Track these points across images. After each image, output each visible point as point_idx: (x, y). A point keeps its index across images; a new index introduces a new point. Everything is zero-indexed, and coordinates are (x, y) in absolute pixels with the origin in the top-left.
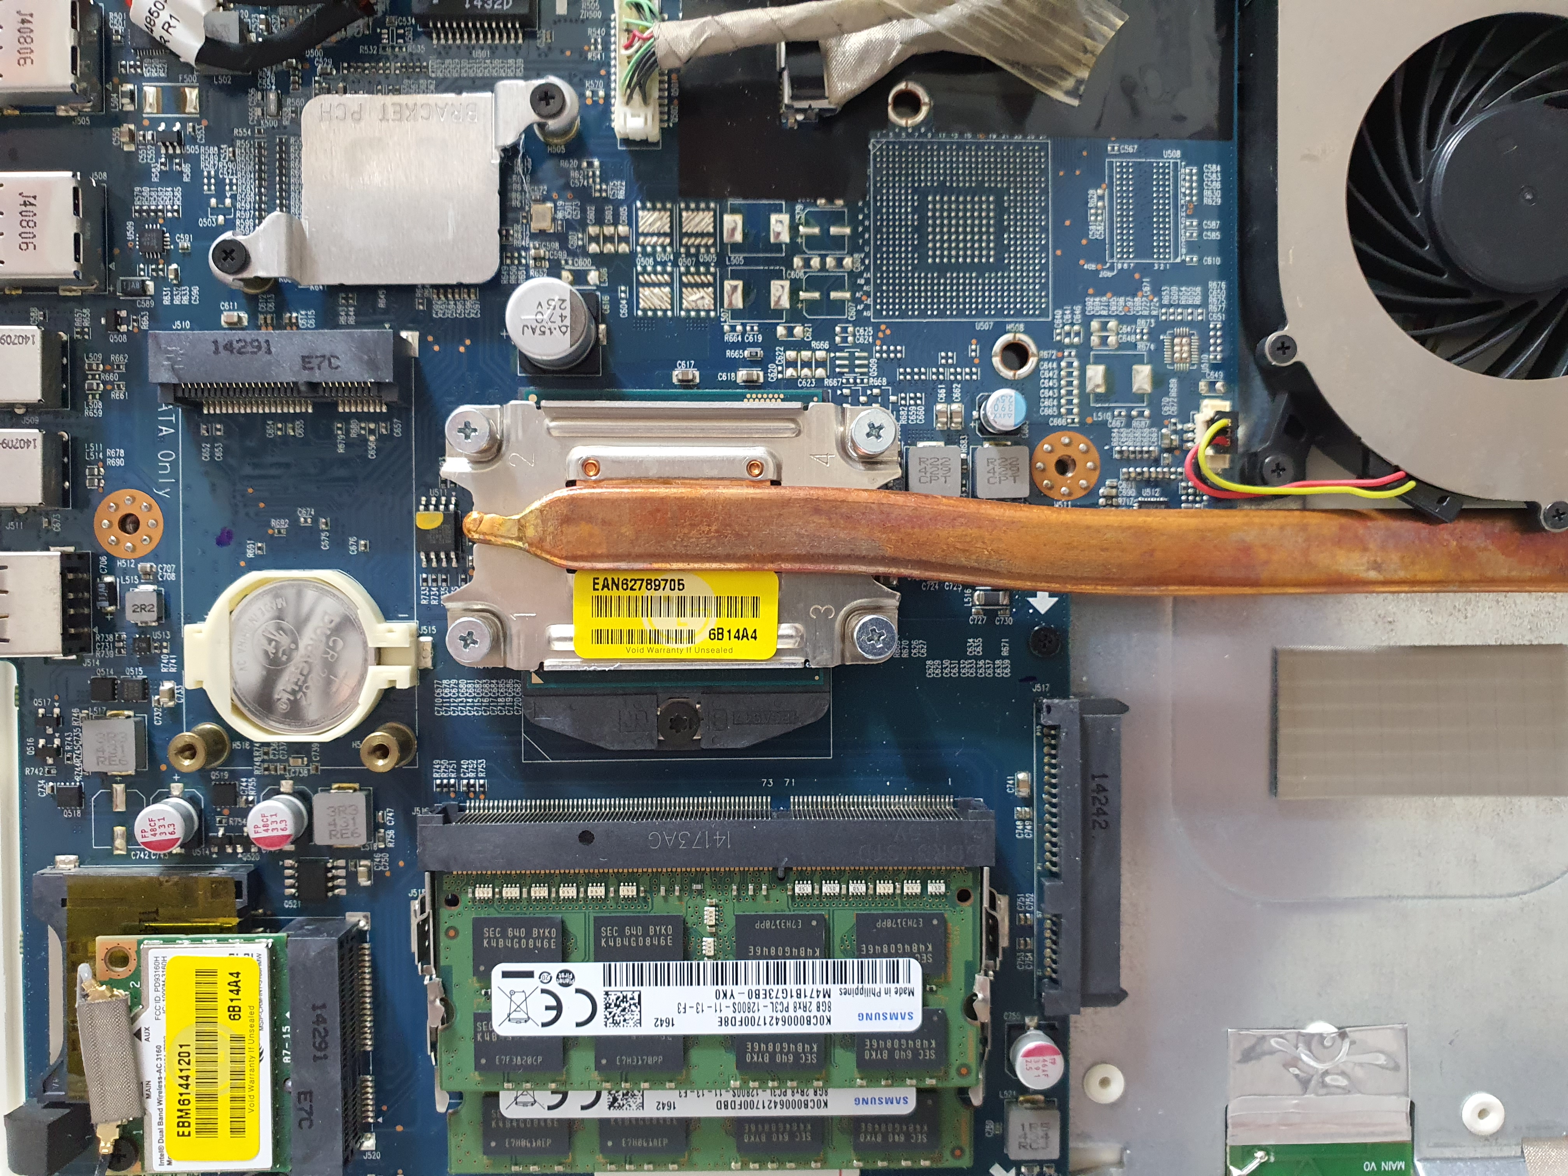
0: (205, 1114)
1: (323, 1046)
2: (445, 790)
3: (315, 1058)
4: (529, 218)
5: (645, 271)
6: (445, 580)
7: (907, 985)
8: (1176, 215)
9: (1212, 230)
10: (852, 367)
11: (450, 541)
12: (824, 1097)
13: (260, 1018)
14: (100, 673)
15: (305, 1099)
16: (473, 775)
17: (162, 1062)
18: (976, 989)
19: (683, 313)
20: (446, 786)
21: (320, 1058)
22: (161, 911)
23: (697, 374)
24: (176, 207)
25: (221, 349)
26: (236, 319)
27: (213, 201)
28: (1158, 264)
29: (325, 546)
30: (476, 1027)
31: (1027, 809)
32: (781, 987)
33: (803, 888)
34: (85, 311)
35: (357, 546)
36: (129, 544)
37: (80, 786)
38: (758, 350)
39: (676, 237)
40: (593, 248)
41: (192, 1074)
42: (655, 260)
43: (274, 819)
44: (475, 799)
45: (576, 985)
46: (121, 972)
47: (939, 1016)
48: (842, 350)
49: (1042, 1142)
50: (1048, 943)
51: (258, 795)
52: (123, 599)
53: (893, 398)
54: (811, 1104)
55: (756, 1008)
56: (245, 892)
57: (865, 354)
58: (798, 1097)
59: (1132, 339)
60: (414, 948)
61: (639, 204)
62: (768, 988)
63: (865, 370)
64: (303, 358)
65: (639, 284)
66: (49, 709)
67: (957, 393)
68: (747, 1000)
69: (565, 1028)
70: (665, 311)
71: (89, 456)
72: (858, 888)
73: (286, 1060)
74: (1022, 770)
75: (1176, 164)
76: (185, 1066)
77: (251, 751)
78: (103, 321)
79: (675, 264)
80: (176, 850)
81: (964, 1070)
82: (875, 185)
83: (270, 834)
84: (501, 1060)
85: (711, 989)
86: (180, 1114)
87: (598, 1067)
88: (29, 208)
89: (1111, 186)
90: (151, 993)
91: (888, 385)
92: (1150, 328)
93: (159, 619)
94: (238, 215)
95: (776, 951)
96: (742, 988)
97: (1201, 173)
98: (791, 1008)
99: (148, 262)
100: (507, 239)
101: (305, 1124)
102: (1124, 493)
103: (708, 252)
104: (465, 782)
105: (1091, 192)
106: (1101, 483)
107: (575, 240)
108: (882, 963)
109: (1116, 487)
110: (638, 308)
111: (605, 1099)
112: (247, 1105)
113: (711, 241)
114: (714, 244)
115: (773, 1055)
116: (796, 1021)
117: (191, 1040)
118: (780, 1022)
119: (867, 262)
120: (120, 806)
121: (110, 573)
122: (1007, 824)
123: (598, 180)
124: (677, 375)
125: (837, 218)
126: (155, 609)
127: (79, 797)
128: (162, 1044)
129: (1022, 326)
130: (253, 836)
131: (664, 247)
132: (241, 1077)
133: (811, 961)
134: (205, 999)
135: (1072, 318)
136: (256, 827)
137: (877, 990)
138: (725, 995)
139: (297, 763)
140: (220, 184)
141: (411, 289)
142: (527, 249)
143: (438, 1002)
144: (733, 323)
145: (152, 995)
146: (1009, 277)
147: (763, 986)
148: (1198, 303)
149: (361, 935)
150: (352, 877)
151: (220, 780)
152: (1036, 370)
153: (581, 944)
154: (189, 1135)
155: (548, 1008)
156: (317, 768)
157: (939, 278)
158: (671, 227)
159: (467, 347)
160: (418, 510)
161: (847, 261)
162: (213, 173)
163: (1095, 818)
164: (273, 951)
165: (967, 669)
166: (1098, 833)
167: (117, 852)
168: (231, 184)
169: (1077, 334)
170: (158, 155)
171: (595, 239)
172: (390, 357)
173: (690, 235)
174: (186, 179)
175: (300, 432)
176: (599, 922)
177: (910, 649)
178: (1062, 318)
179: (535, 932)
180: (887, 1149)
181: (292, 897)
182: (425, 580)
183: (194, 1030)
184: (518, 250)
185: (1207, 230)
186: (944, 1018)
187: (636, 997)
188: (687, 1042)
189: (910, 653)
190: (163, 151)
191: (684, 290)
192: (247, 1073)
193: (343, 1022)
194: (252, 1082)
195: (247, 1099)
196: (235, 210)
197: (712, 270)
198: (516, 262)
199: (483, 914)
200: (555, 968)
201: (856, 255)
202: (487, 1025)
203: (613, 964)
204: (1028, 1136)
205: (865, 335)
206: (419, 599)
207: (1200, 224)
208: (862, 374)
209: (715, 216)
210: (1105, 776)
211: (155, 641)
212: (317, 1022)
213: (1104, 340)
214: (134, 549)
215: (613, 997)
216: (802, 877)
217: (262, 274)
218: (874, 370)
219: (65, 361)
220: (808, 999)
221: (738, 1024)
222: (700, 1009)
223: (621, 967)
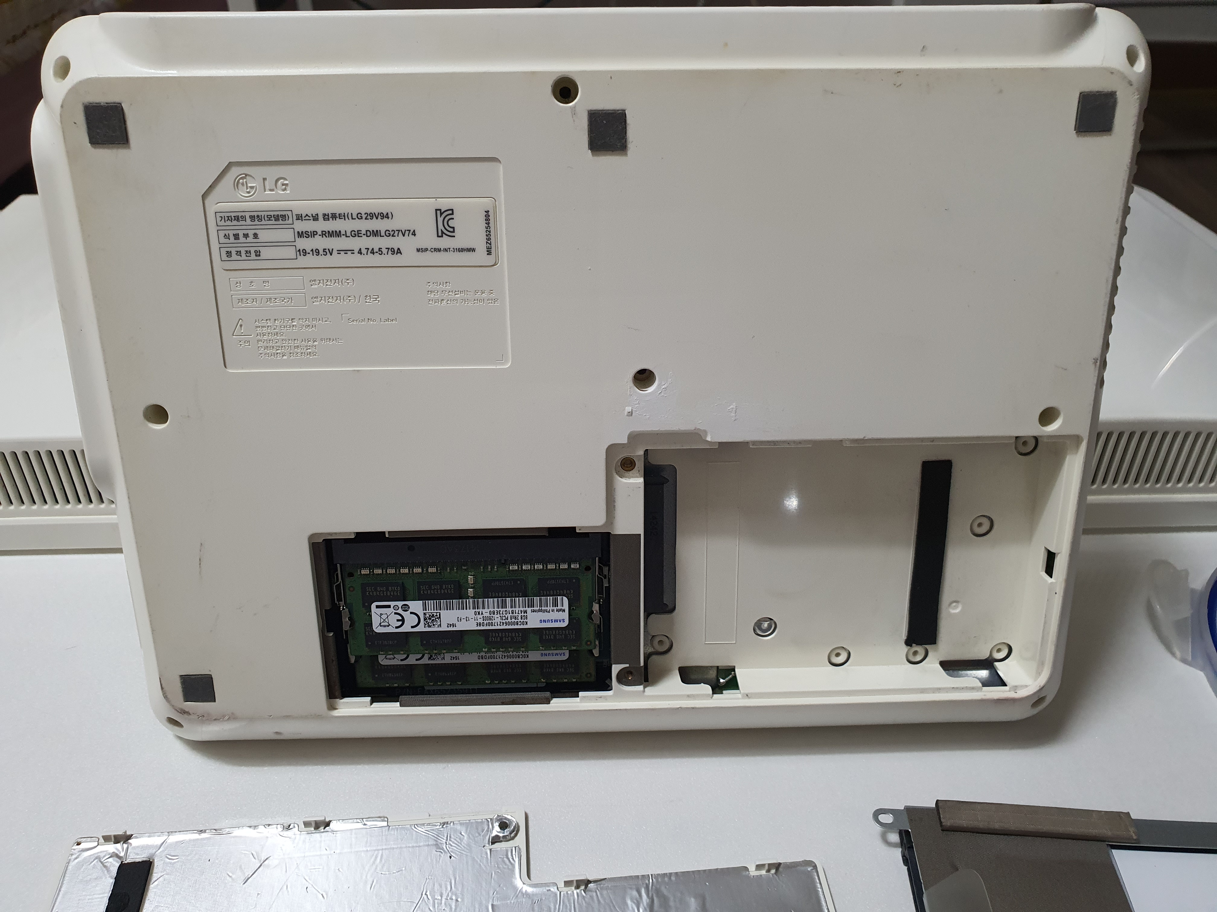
7: (562, 608)
12: (526, 654)
18: (593, 609)
30: (365, 629)
32: (504, 610)
33: (514, 567)
45: (410, 610)
47: (576, 620)
54: (521, 656)
55: (493, 618)
58: (514, 654)
62: (498, 610)
68: (489, 615)
69: (406, 628)
72: (539, 566)
81: (589, 642)
84: (378, 642)
85: (472, 611)
87: (422, 644)
95: (502, 594)
96: (486, 610)
98: (509, 618)
108: (550, 599)
111: (426, 656)
115: (501, 638)
116: (512, 624)
118: (504, 624)
133: (518, 598)
137: (548, 610)
138: (479, 613)
143: (347, 618)
147: (496, 609)
153: (412, 593)
155: (398, 620)
163: (651, 531)
176: (420, 584)
179: (390, 588)
180: (556, 675)
186: (578, 621)
187: (438, 615)
188: (462, 633)
199: (365, 581)
200: (400, 604)
202: (370, 628)
203: (427, 601)
210: (656, 512)
215: (427, 615)
216: (513, 562)
220: (517, 614)
221: (485, 625)
222: (468, 619)
223: (430, 603)
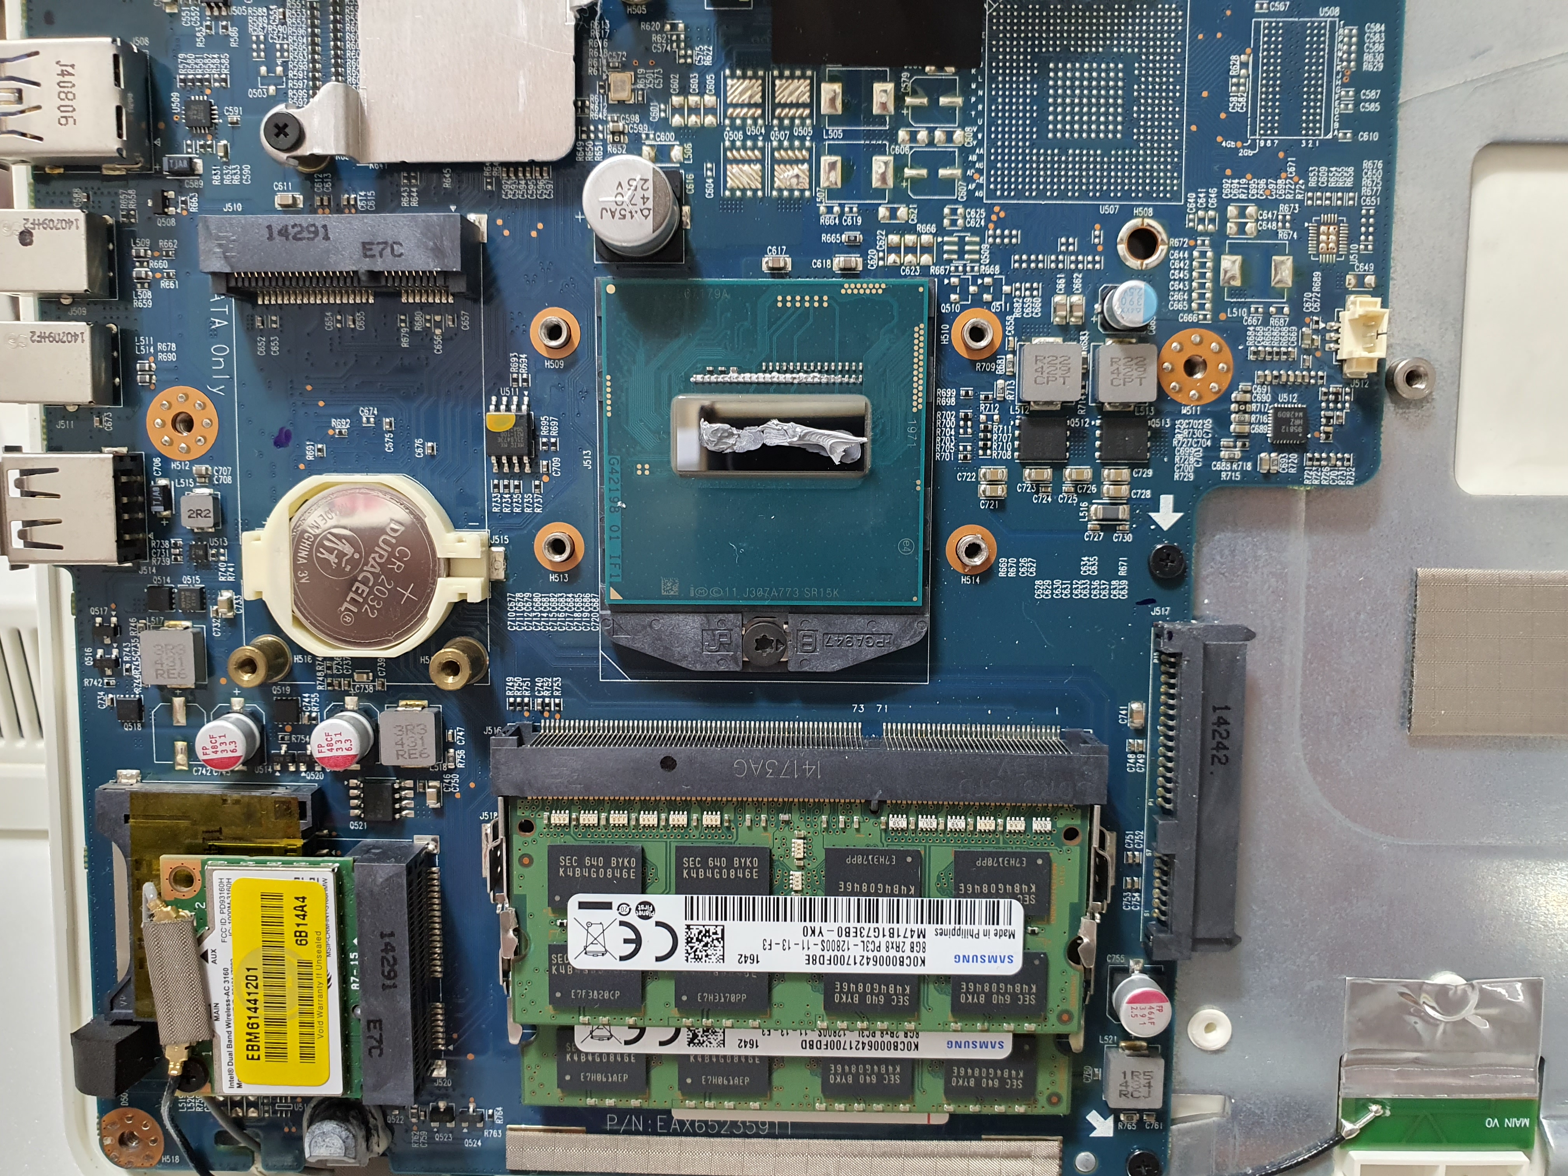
0: (274, 1039)
1: (391, 975)
2: (518, 708)
3: (384, 987)
4: (606, 87)
5: (733, 146)
6: (517, 487)
7: (1008, 927)
8: (1330, 82)
9: (1371, 101)
10: (961, 253)
11: (521, 443)
12: (915, 1040)
13: (328, 945)
14: (156, 581)
15: (375, 1027)
16: (547, 693)
17: (230, 985)
18: (1081, 933)
19: (775, 193)
20: (519, 704)
21: (390, 987)
22: (225, 830)
23: (789, 260)
24: (223, 76)
25: (275, 234)
26: (290, 202)
27: (263, 70)
28: (1306, 141)
29: (389, 447)
30: (550, 960)
31: (1140, 741)
32: (873, 925)
33: (898, 822)
34: (130, 192)
35: (423, 448)
36: (183, 445)
37: (140, 699)
38: (857, 233)
39: (768, 107)
40: (677, 120)
41: (260, 997)
42: (745, 134)
43: (338, 738)
44: (550, 718)
45: (656, 917)
46: (186, 892)
47: (1040, 959)
48: (950, 233)
49: (1144, 1091)
50: (1157, 883)
51: (321, 712)
52: (178, 503)
53: (1006, 289)
54: (900, 1046)
55: (845, 947)
56: (309, 813)
57: (977, 239)
58: (887, 1038)
59: (1273, 226)
60: (486, 873)
61: (728, 72)
62: (859, 926)
63: (977, 257)
64: (364, 244)
65: (727, 161)
66: (106, 619)
67: (1077, 284)
68: (836, 938)
69: (644, 962)
70: (755, 191)
71: (140, 350)
72: (957, 823)
73: (354, 987)
74: (1137, 700)
75: (1333, 24)
76: (252, 990)
77: (313, 665)
78: (150, 204)
79: (767, 138)
80: (238, 767)
81: (1065, 1016)
82: (990, 49)
83: (335, 753)
84: (576, 994)
85: (798, 926)
86: (249, 1037)
87: (679, 1004)
88: (67, 78)
89: (1256, 51)
90: (217, 916)
91: (1000, 274)
92: (1293, 214)
93: (216, 525)
94: (290, 85)
95: (868, 887)
96: (831, 925)
97: (1361, 34)
98: (883, 947)
99: (194, 137)
100: (583, 111)
101: (376, 1052)
102: (1259, 399)
103: (803, 124)
104: (540, 700)
105: (1233, 57)
106: (1233, 387)
107: (656, 112)
108: (981, 904)
109: (1250, 392)
110: (725, 188)
111: (684, 1035)
112: (316, 1030)
113: (807, 112)
114: (811, 116)
115: (863, 996)
116: (889, 961)
117: (259, 963)
118: (872, 962)
119: (980, 136)
120: (180, 719)
121: (163, 476)
122: (1119, 757)
123: (683, 44)
124: (767, 262)
125: (947, 88)
126: (211, 515)
127: (138, 710)
128: (229, 967)
129: (1151, 210)
130: (316, 755)
131: (755, 120)
132: (309, 1003)
133: (905, 899)
134: (271, 923)
135: (1207, 202)
136: (320, 746)
137: (976, 932)
138: (813, 932)
139: (361, 678)
140: (270, 49)
141: (477, 167)
142: (605, 122)
143: (511, 932)
144: (830, 203)
145: (218, 917)
146: (1138, 155)
147: (853, 924)
148: (1349, 185)
149: (429, 857)
150: (420, 797)
151: (282, 695)
152: (1166, 260)
153: (661, 874)
154: (259, 1059)
155: (626, 941)
156: (383, 684)
157: (1059, 155)
158: (763, 97)
159: (538, 231)
160: (488, 410)
161: (958, 135)
162: (262, 38)
163: (1215, 752)
164: (339, 876)
165: (1081, 590)
166: (1219, 769)
167: (178, 768)
168: (282, 50)
169: (1212, 221)
170: (202, 17)
171: (679, 110)
172: (458, 243)
173: (784, 106)
174: (233, 45)
175: (360, 325)
176: (681, 852)
177: (1018, 567)
178: (1196, 202)
179: (614, 861)
180: (980, 1094)
181: (358, 818)
182: (497, 486)
183: (261, 953)
184: (596, 123)
185: (1365, 101)
186: (1045, 961)
187: (719, 932)
188: (772, 978)
189: (1018, 571)
190: (208, 13)
191: (776, 167)
192: (316, 999)
193: (411, 951)
194: (321, 1008)
195: (316, 1024)
196: (287, 79)
197: (808, 144)
198: (592, 136)
199: (559, 841)
200: (634, 899)
201: (967, 129)
202: (562, 957)
203: (695, 897)
204: (1130, 1083)
205: (976, 218)
206: (490, 506)
207: (1357, 93)
208: (972, 261)
209: (811, 84)
210: (1227, 708)
211: (211, 547)
212: (385, 950)
213: (1242, 227)
214: (188, 450)
215: (695, 931)
216: (897, 810)
217: (318, 151)
218: (986, 258)
219: (111, 247)
220: (901, 939)
221: (827, 962)
222: (786, 946)
223: (704, 900)
